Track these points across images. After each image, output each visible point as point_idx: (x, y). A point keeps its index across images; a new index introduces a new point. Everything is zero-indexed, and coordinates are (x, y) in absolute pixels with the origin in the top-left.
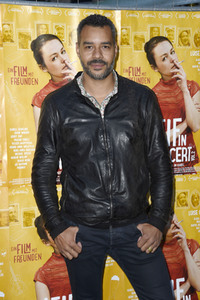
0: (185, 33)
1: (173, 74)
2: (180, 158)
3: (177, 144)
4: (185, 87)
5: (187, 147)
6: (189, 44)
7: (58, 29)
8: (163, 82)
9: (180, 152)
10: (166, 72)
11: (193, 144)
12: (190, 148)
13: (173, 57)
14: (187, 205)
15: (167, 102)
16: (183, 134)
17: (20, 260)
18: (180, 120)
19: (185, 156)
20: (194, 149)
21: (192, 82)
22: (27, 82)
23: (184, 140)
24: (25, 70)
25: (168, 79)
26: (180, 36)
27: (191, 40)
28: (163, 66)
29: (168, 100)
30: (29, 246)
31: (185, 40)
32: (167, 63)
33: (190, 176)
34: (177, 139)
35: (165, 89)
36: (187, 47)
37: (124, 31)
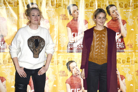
0: (121, 4)
1: (116, 17)
2: (118, 46)
3: (117, 41)
4: (121, 22)
5: (121, 42)
6: (122, 7)
7: (76, 2)
8: (113, 20)
9: (118, 44)
10: (114, 17)
11: (123, 42)
12: (122, 43)
13: (117, 11)
14: (120, 63)
15: (114, 27)
16: (120, 38)
17: (61, 76)
18: (119, 33)
19: (120, 46)
20: (124, 44)
21: (124, 20)
22: (65, 19)
23: (120, 40)
24: (65, 15)
25: (114, 19)
26: (120, 4)
27: (123, 6)
28: (113, 14)
29: (114, 26)
30: (64, 72)
31: (121, 6)
32: (114, 13)
33: (122, 53)
34: (117, 40)
35: (113, 22)
36: (122, 8)
37: (99, 3)
